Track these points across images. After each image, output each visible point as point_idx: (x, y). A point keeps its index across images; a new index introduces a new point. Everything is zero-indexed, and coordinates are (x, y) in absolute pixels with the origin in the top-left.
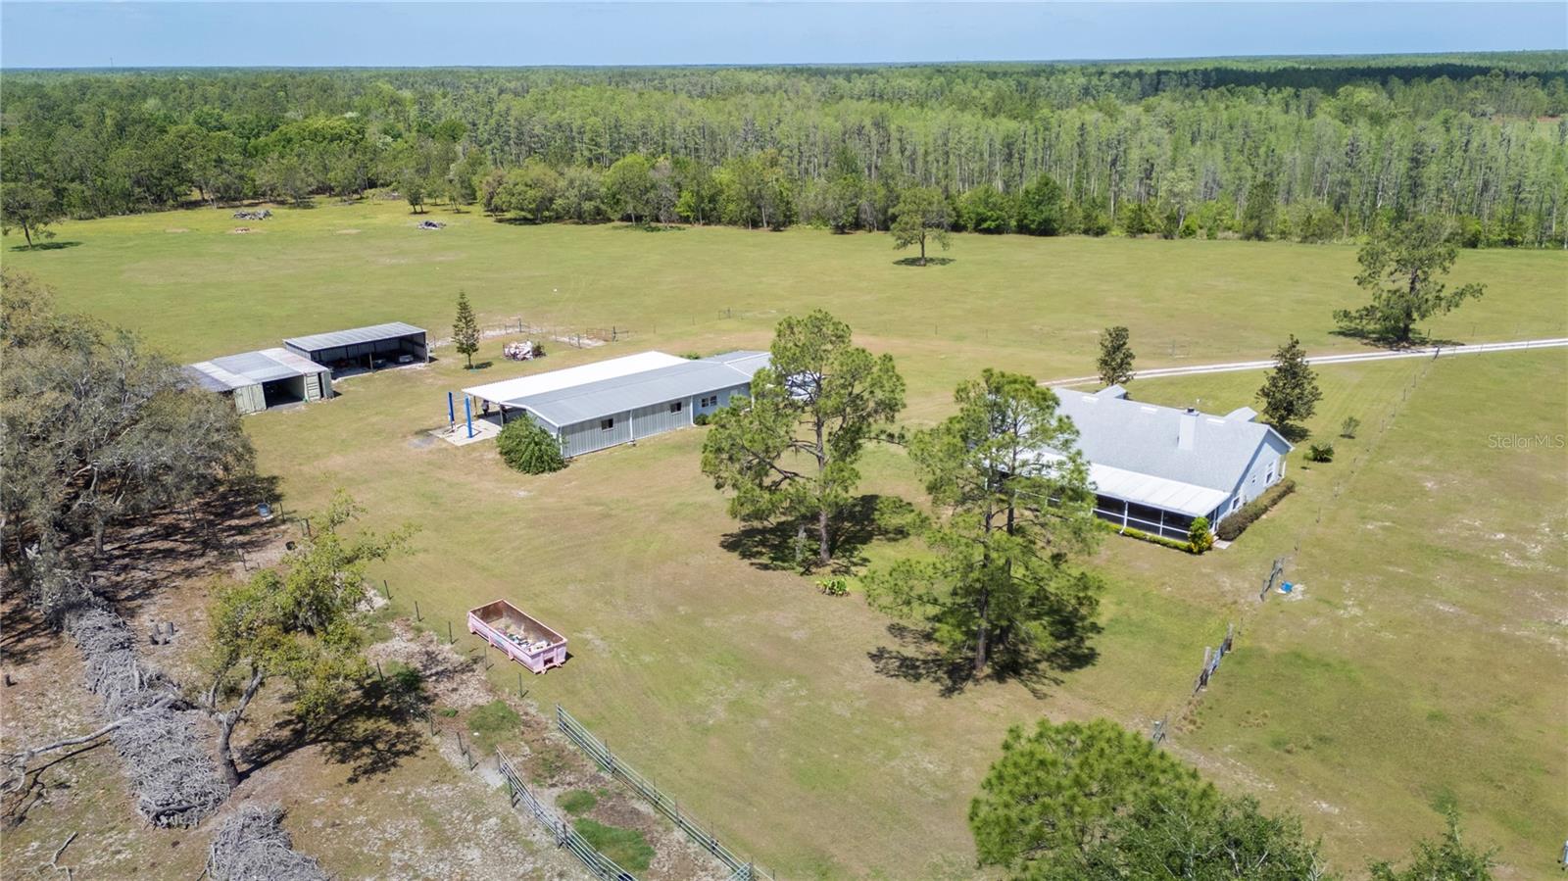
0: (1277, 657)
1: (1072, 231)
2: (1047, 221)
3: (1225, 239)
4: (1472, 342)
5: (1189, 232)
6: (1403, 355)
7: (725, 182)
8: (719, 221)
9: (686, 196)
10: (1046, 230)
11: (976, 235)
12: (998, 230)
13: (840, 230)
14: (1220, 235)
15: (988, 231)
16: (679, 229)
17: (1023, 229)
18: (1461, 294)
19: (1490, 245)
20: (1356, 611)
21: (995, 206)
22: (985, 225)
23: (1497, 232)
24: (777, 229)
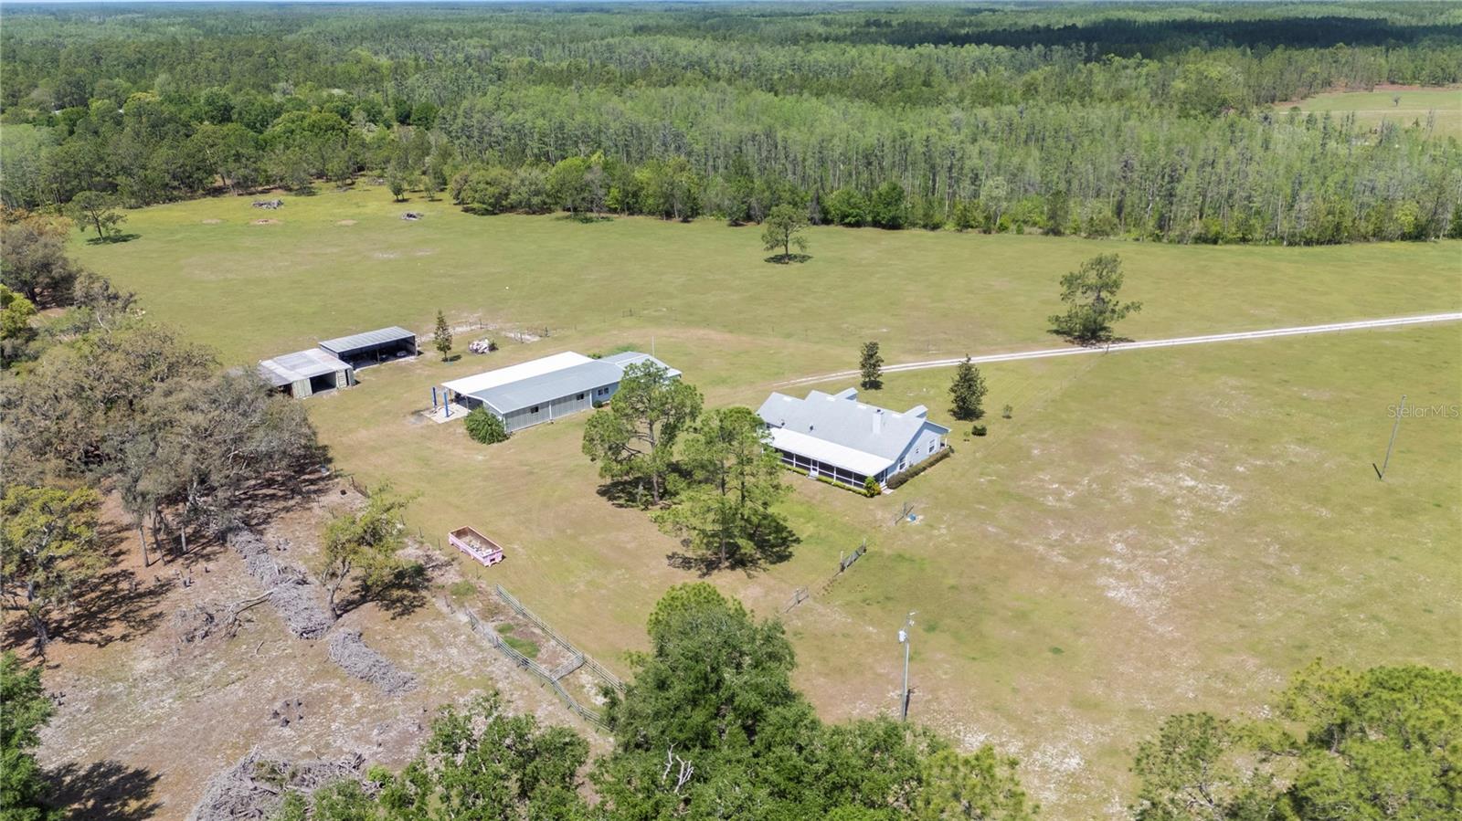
0: (889, 557)
1: (914, 225)
2: (894, 218)
3: (1030, 233)
4: (1141, 339)
5: (1003, 228)
6: (1088, 350)
7: (645, 180)
8: (641, 212)
9: (614, 192)
10: (894, 225)
11: (841, 228)
12: (858, 224)
13: (735, 223)
14: (1027, 229)
15: (850, 225)
16: (608, 219)
17: (876, 224)
18: (1127, 308)
19: (1228, 242)
20: (944, 531)
21: (855, 206)
22: (847, 221)
23: (1232, 231)
24: (685, 220)
